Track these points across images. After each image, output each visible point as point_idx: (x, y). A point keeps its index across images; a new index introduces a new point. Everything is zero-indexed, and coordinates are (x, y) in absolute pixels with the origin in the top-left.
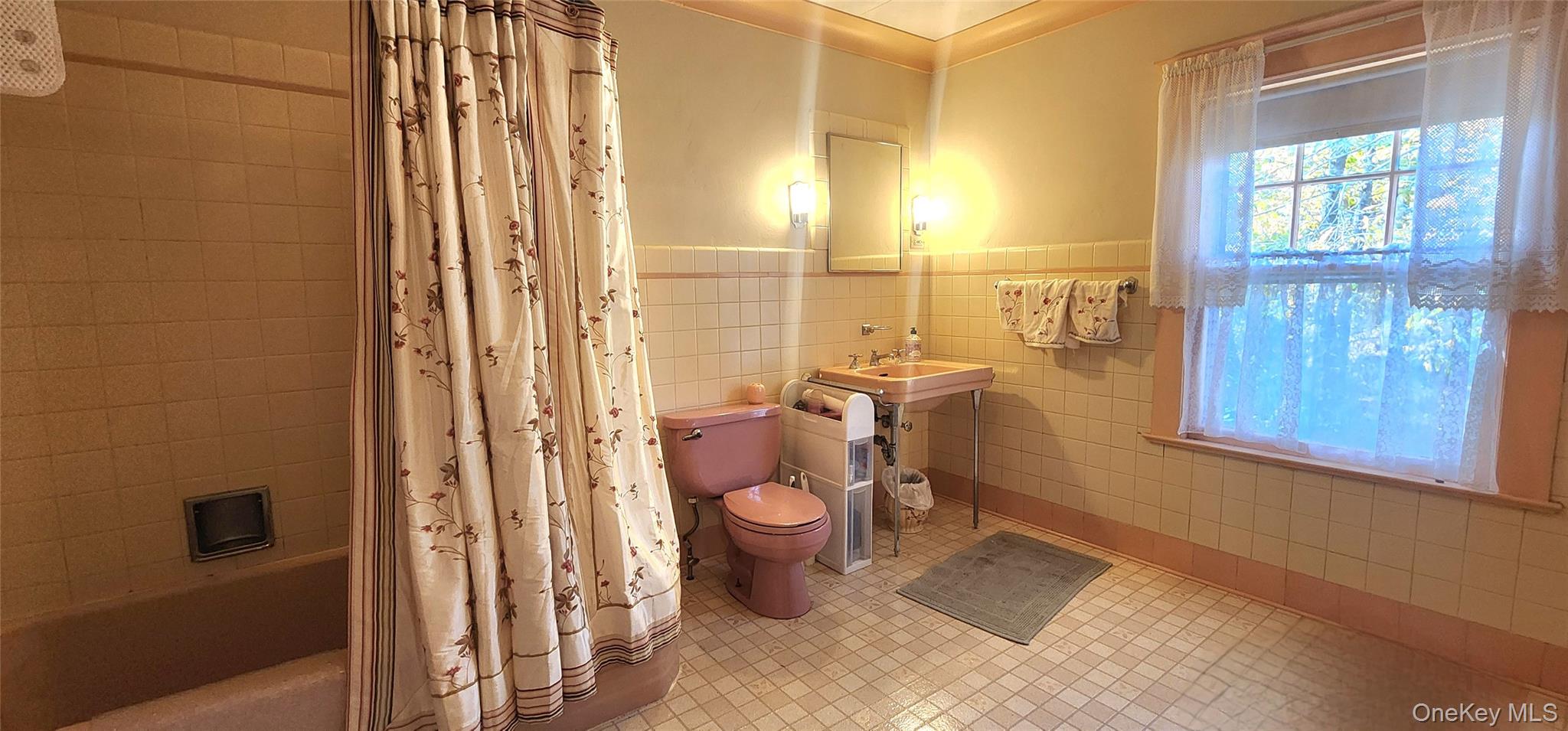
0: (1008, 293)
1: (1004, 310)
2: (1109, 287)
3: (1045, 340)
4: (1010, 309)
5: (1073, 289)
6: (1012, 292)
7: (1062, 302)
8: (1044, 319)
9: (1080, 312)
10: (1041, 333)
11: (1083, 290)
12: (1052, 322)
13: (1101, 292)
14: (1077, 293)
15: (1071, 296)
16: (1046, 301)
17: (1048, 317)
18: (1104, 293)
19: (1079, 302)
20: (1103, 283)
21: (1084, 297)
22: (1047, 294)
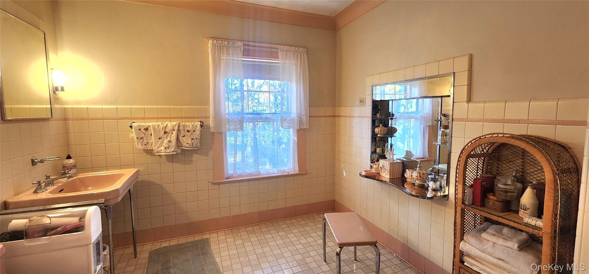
0: (140, 130)
1: (139, 138)
2: (196, 125)
3: (168, 151)
4: (142, 137)
5: (179, 126)
6: (142, 130)
7: (175, 133)
8: (166, 141)
9: (183, 136)
10: (165, 148)
11: (184, 126)
12: (171, 142)
13: (193, 127)
14: (181, 128)
15: (179, 130)
16: (165, 133)
17: (168, 140)
18: (194, 128)
19: (182, 132)
20: (193, 123)
21: (185, 130)
22: (165, 129)
